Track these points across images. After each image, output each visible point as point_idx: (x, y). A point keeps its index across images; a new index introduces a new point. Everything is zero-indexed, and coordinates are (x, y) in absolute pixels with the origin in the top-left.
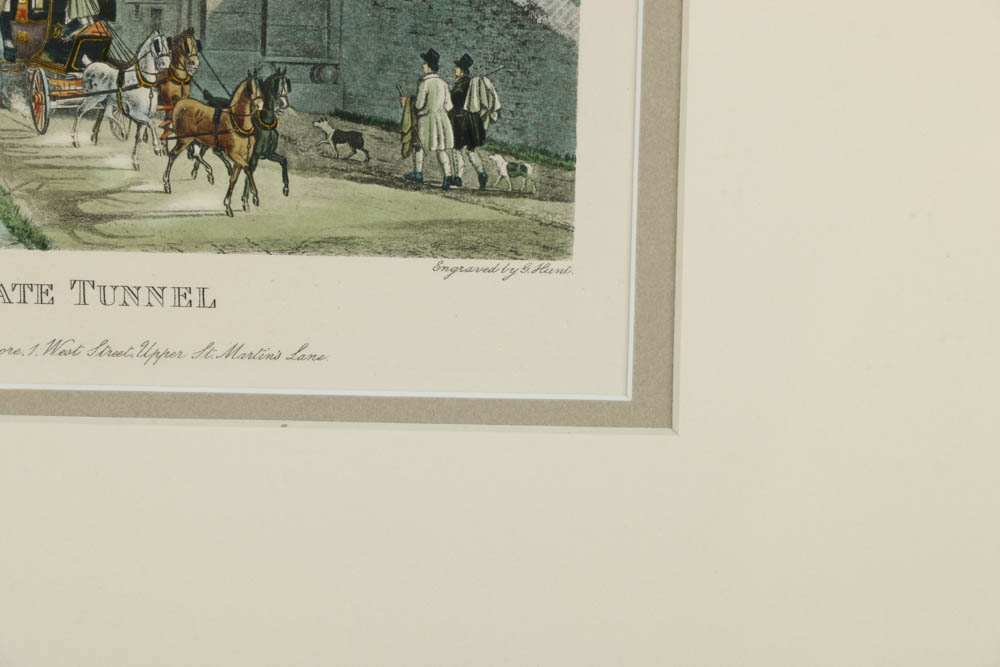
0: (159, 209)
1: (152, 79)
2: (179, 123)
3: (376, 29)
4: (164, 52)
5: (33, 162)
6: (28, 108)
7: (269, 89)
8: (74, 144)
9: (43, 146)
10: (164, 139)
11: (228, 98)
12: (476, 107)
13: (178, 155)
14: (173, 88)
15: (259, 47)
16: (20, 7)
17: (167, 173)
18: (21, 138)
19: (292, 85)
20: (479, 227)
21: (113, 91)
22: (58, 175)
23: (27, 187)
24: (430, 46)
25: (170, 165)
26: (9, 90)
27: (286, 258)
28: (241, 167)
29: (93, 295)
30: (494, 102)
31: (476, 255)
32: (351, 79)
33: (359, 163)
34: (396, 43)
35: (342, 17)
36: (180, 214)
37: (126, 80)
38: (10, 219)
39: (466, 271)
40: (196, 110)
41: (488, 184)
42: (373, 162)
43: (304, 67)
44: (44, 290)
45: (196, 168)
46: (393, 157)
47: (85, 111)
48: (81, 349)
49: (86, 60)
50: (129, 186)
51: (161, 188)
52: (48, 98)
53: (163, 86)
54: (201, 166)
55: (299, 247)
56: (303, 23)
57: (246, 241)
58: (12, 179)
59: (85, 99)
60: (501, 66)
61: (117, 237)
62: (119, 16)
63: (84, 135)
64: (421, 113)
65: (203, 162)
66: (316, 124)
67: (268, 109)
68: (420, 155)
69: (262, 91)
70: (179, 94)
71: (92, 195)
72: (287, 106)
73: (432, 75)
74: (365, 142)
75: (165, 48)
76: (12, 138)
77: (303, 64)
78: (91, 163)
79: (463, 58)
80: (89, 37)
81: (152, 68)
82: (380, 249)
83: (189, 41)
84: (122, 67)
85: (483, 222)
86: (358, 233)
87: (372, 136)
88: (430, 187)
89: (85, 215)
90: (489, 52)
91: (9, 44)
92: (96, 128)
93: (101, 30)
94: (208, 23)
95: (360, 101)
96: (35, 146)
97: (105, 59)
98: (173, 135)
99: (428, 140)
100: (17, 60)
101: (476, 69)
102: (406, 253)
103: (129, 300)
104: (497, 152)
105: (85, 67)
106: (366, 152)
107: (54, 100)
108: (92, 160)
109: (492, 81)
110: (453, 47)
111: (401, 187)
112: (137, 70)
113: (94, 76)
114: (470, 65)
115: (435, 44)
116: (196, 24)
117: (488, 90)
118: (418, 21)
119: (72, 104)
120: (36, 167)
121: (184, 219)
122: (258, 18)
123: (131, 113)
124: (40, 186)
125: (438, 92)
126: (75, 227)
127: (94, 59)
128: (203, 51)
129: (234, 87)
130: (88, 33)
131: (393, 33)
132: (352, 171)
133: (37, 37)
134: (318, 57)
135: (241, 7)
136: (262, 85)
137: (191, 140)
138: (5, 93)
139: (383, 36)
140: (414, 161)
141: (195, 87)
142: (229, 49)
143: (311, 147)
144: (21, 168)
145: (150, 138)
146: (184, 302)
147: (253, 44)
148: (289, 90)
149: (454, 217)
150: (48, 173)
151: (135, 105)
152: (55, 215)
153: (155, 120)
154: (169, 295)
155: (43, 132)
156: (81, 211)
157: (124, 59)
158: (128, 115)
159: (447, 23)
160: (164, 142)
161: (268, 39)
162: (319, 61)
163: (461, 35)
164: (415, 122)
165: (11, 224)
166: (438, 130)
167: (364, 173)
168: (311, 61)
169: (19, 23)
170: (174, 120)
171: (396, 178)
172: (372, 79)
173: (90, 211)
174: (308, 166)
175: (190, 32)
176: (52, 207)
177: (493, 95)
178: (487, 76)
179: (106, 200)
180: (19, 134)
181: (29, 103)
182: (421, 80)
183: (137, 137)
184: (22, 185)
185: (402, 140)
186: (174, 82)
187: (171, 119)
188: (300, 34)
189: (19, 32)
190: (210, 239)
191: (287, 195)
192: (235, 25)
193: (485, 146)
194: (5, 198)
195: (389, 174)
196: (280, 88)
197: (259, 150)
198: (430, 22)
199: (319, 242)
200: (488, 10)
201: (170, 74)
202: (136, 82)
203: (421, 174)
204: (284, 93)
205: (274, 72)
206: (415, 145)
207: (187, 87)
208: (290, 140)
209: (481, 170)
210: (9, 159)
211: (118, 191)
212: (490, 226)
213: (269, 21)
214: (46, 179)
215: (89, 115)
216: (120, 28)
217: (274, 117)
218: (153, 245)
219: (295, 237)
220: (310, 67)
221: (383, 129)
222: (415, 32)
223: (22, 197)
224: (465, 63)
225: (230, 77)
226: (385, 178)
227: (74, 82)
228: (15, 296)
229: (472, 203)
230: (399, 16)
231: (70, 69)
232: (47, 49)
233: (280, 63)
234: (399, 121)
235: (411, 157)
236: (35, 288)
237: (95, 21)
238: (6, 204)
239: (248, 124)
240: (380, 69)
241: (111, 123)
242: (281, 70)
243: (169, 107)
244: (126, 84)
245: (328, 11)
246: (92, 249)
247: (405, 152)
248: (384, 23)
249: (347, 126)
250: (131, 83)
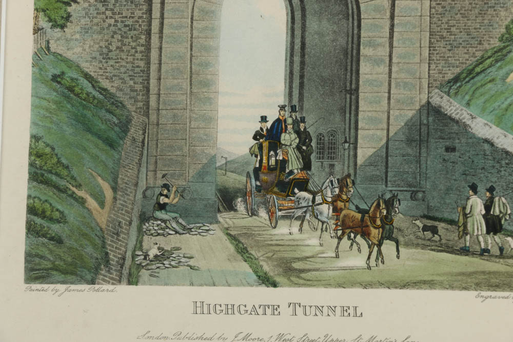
0: (333, 266)
1: (330, 200)
2: (343, 221)
3: (444, 172)
4: (336, 186)
5: (269, 243)
6: (267, 215)
7: (389, 204)
8: (290, 233)
9: (275, 235)
10: (336, 230)
11: (368, 209)
12: (497, 212)
13: (343, 238)
14: (340, 204)
15: (384, 183)
16: (263, 164)
17: (337, 247)
18: (264, 231)
19: (401, 202)
20: (499, 276)
21: (310, 206)
22: (282, 249)
23: (266, 255)
24: (473, 181)
25: (339, 243)
26: (258, 206)
27: (398, 291)
28: (375, 244)
29: (300, 310)
30: (507, 210)
31: (498, 289)
32: (432, 198)
33: (436, 242)
34: (455, 180)
35: (427, 167)
36: (344, 269)
37: (316, 200)
38: (257, 272)
39: (493, 298)
40: (352, 215)
41: (504, 252)
42: (444, 241)
43: (407, 192)
44: (275, 308)
45: (352, 245)
46: (454, 239)
47: (296, 216)
48: (294, 338)
49: (296, 190)
50: (317, 254)
51: (334, 255)
52: (277, 210)
53: (335, 203)
54: (354, 243)
55: (405, 285)
56: (406, 170)
57: (378, 282)
58: (259, 251)
59: (296, 210)
60: (511, 191)
61: (312, 280)
62: (313, 168)
63: (295, 229)
64: (469, 216)
65: (356, 242)
66: (414, 222)
67: (389, 214)
68: (468, 237)
69: (386, 205)
70: (343, 207)
71: (299, 259)
72: (399, 213)
73: (475, 196)
74: (439, 231)
75: (336, 184)
76: (259, 231)
77: (406, 191)
78: (299, 243)
79: (490, 187)
80: (298, 179)
81: (329, 194)
82: (448, 286)
83: (348, 180)
84: (314, 194)
85: (502, 272)
86: (435, 278)
87: (443, 228)
88: (474, 254)
89: (296, 269)
90: (504, 184)
91: (258, 183)
92: (301, 225)
93: (304, 175)
94: (358, 171)
95: (436, 210)
96: (271, 235)
97: (306, 190)
98: (340, 228)
99: (472, 230)
100: (262, 191)
101: (497, 192)
102: (461, 289)
103: (318, 313)
104: (509, 236)
105: (296, 194)
106: (440, 236)
107: (280, 211)
108: (299, 241)
109: (506, 199)
110: (485, 181)
111: (458, 254)
112: (322, 195)
113: (300, 199)
114: (494, 191)
115: (476, 180)
116: (352, 172)
117: (504, 204)
118: (466, 169)
119: (289, 213)
120: (271, 245)
121: (346, 271)
122: (384, 168)
123: (319, 217)
124: (273, 255)
125: (477, 205)
126: (291, 276)
127: (300, 190)
128: (356, 185)
129: (371, 203)
130: (297, 177)
131: (454, 175)
132: (432, 246)
133: (272, 180)
134: (414, 187)
135: (374, 163)
136: (385, 202)
137: (349, 230)
138: (256, 208)
139: (448, 176)
140: (465, 240)
141: (351, 204)
142: (369, 184)
143: (411, 234)
144: (264, 246)
145: (328, 230)
146: (346, 314)
147: (381, 181)
148: (400, 204)
149: (486, 270)
150: (277, 248)
151: (321, 213)
152: (281, 270)
153: (331, 220)
154: (338, 310)
155: (275, 227)
156: (294, 268)
157: (315, 190)
158: (317, 218)
159: (482, 169)
160: (336, 232)
161: (389, 179)
162: (415, 189)
163: (489, 175)
164: (465, 220)
165: (259, 274)
166: (477, 225)
167: (439, 247)
168: (411, 189)
169: (263, 173)
170: (341, 220)
171: (456, 249)
172: (443, 198)
173: (298, 268)
174: (409, 243)
175: (349, 176)
176: (279, 266)
177: (506, 206)
178: (503, 196)
179: (306, 262)
180: (263, 229)
181: (268, 213)
182: (468, 199)
183: (322, 229)
184: (264, 254)
185: (458, 230)
186: (341, 201)
187: (339, 220)
188: (405, 176)
189: (263, 177)
190: (359, 281)
191: (399, 258)
192: (371, 171)
193: (503, 233)
194: (256, 261)
195: (452, 247)
196: (395, 203)
197: (384, 235)
198: (473, 169)
199: (415, 283)
200: (503, 162)
201: (338, 197)
202: (322, 201)
203: (469, 247)
204: (397, 206)
205: (392, 195)
206: (465, 232)
207: (347, 204)
208: (400, 230)
209: (500, 245)
210: (257, 241)
211: (312, 257)
212: (506, 274)
213: (389, 170)
214: (277, 251)
215: (298, 218)
216: (313, 174)
217: (392, 218)
218: (330, 285)
219: (403, 280)
220: (410, 192)
221: (448, 224)
222: (465, 174)
223: (264, 261)
224: (491, 190)
225: (369, 198)
226: (450, 249)
227: (290, 202)
228: (260, 311)
229: (496, 262)
230: (456, 166)
231: (288, 195)
232: (277, 186)
233: (395, 191)
234: (457, 220)
235: (463, 238)
236: (270, 307)
237: (301, 171)
238: (256, 264)
239: (379, 222)
240: (447, 193)
241: (309, 222)
242: (396, 194)
243: (338, 214)
244: (317, 203)
245: (420, 164)
246: (299, 287)
247: (460, 236)
248: (448, 170)
249: (429, 223)
250: (319, 202)
